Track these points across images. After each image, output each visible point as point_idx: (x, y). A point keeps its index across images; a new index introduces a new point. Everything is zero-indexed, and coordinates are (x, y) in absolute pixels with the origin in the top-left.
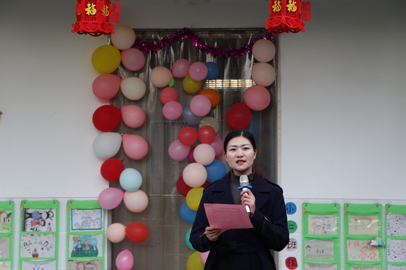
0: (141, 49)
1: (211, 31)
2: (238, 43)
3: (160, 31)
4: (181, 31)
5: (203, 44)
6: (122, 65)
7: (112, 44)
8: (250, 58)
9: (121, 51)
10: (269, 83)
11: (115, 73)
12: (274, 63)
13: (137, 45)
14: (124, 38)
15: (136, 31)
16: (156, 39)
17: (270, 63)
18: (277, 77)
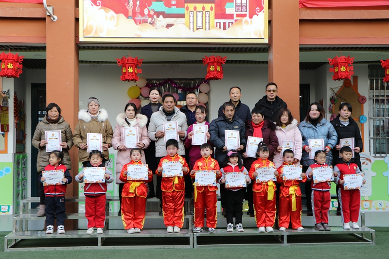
0: (149, 87)
1: (180, 79)
2: (192, 85)
3: (158, 80)
4: (167, 79)
5: (177, 85)
6: (141, 95)
7: (136, 86)
8: (197, 91)
9: (140, 88)
10: (206, 102)
11: (138, 98)
12: (208, 94)
13: (147, 85)
14: (141, 83)
15: (147, 80)
16: (156, 83)
17: (206, 94)
18: (209, 99)
